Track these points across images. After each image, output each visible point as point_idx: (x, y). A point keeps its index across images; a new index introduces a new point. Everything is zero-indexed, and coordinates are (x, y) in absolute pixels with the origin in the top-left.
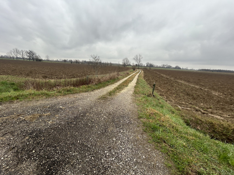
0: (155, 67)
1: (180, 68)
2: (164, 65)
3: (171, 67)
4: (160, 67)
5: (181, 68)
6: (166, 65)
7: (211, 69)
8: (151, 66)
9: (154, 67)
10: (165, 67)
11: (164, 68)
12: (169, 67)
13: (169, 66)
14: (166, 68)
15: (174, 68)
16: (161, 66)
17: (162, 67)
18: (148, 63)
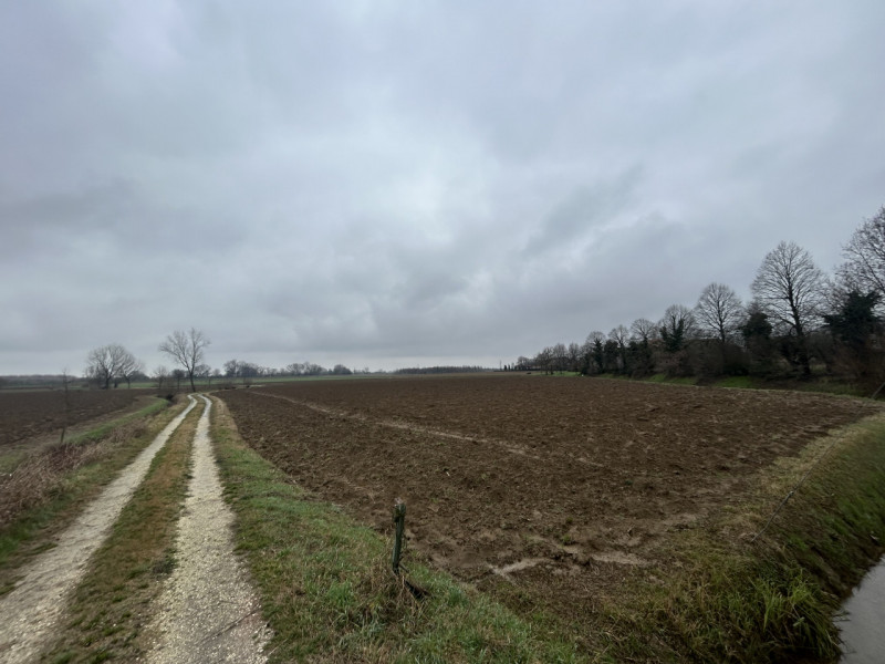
0: (267, 376)
1: (348, 372)
2: (296, 366)
3: (320, 369)
4: (283, 374)
5: (352, 370)
6: (303, 367)
7: (421, 368)
8: (249, 372)
9: (261, 376)
10: (302, 372)
11: (299, 375)
12: (316, 371)
13: (315, 367)
14: (306, 374)
15: (330, 373)
16: (286, 369)
17: (292, 374)
18: (233, 362)
